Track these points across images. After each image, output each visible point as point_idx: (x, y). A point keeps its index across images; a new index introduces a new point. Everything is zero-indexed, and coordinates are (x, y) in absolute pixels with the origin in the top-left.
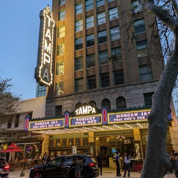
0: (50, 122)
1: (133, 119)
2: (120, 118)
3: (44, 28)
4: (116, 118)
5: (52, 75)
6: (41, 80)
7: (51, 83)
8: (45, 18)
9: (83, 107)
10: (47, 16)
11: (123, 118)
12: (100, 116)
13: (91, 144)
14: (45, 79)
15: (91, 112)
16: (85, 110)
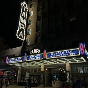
0: (18, 59)
1: (61, 56)
2: (54, 55)
3: (21, 11)
4: (51, 55)
5: (25, 35)
6: (18, 37)
7: (24, 39)
8: (22, 7)
9: (34, 49)
10: (24, 6)
11: (55, 55)
12: (43, 55)
13: (42, 72)
14: (21, 37)
15: (38, 52)
16: (35, 51)
